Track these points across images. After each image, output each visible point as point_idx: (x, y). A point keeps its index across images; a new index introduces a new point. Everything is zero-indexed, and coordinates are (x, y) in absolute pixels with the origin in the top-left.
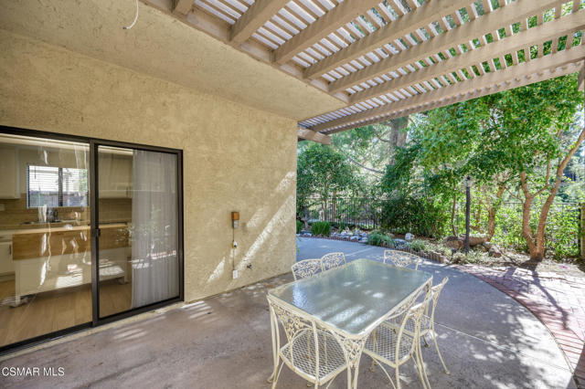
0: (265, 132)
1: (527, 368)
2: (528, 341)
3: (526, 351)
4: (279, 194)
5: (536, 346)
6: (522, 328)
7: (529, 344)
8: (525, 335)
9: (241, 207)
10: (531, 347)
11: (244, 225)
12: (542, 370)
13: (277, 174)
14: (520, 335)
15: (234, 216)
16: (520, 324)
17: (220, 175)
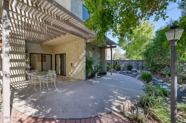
0: (77, 46)
1: (22, 100)
2: (27, 105)
3: (25, 103)
4: (80, 59)
5: (24, 106)
6: (33, 108)
7: (26, 105)
8: (30, 106)
9: (73, 62)
10: (25, 104)
11: (73, 66)
12: (19, 102)
13: (79, 54)
14: (31, 105)
15: (72, 64)
16: (35, 108)
17: (70, 56)
